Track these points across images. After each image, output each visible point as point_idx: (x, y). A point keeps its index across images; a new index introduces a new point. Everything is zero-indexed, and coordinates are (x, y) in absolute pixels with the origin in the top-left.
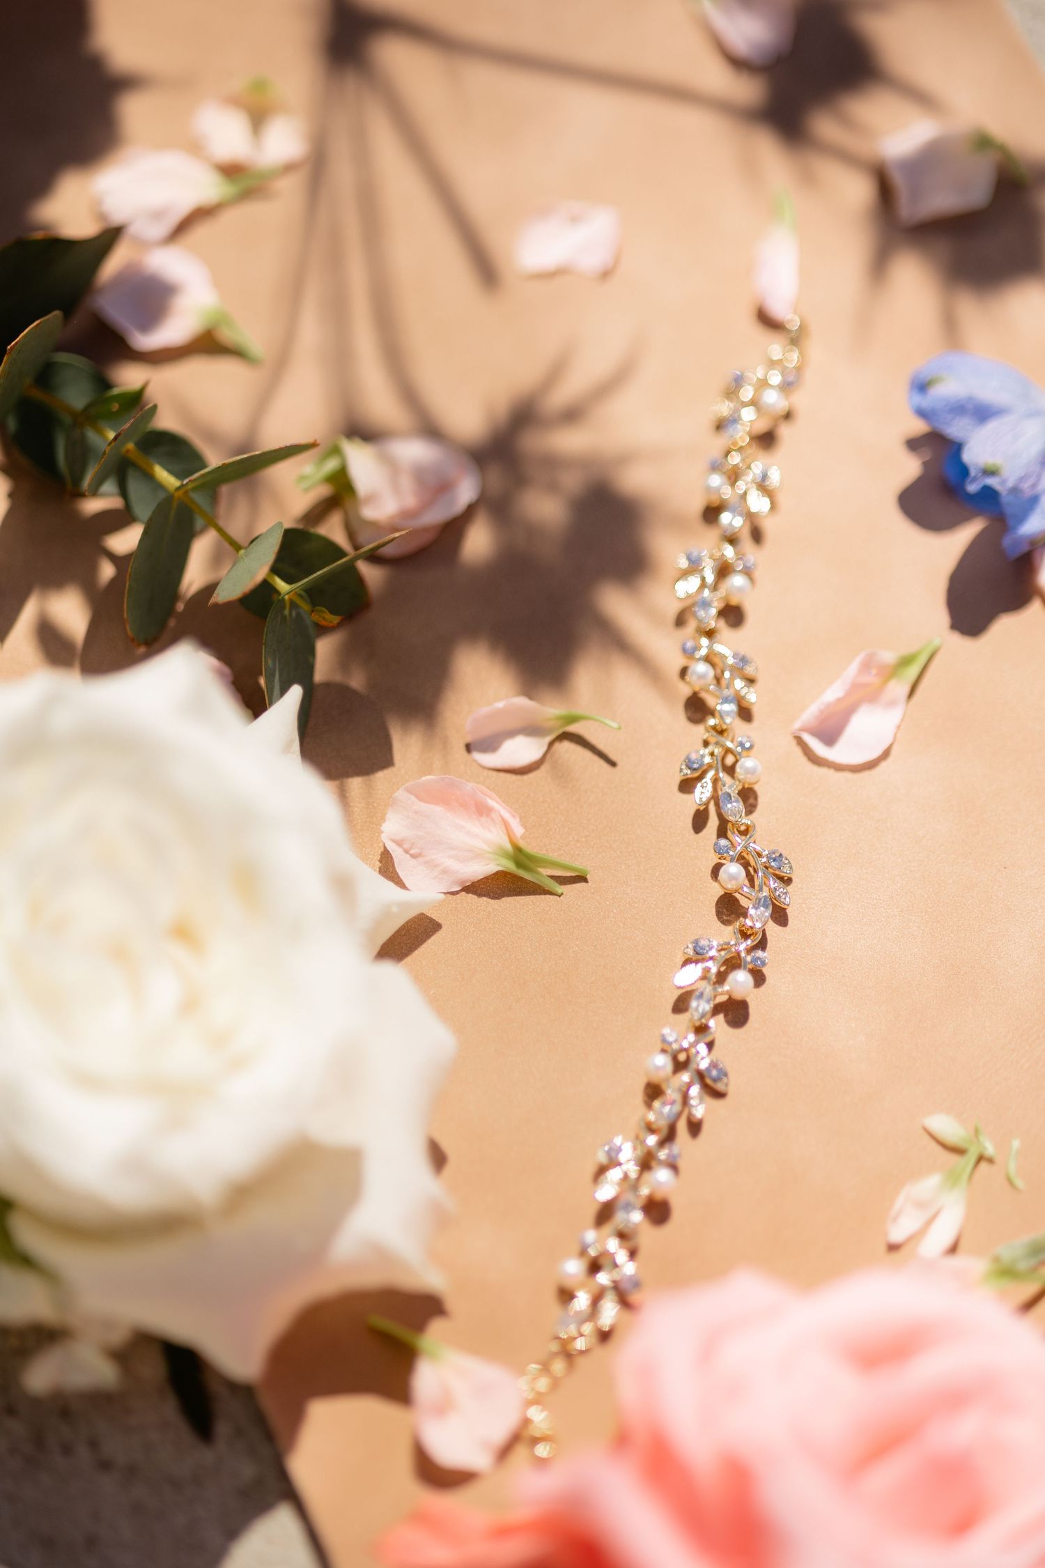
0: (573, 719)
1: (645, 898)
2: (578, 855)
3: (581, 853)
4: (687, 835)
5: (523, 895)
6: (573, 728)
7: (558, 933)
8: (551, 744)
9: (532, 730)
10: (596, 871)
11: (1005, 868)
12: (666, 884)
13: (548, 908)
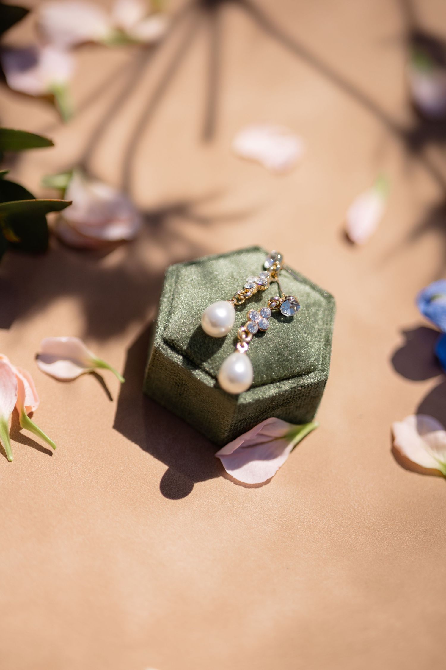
0: (102, 366)
1: (80, 476)
2: (60, 437)
3: (62, 437)
4: (126, 458)
5: (16, 441)
6: (100, 371)
7: (20, 469)
8: (83, 374)
9: (77, 362)
10: (64, 450)
11: (288, 569)
12: (97, 475)
13: (24, 454)
